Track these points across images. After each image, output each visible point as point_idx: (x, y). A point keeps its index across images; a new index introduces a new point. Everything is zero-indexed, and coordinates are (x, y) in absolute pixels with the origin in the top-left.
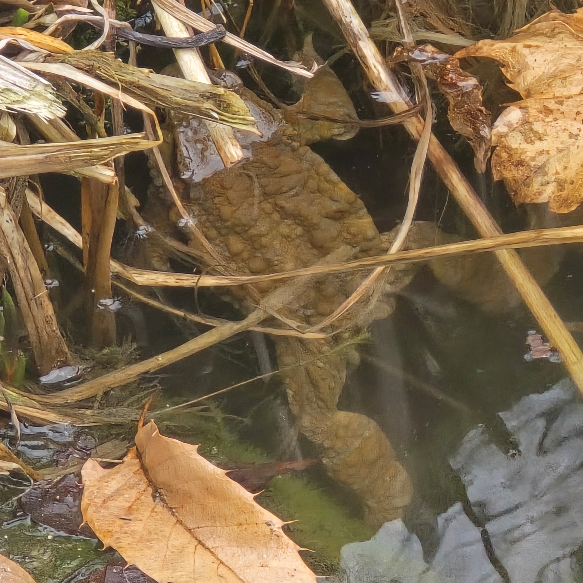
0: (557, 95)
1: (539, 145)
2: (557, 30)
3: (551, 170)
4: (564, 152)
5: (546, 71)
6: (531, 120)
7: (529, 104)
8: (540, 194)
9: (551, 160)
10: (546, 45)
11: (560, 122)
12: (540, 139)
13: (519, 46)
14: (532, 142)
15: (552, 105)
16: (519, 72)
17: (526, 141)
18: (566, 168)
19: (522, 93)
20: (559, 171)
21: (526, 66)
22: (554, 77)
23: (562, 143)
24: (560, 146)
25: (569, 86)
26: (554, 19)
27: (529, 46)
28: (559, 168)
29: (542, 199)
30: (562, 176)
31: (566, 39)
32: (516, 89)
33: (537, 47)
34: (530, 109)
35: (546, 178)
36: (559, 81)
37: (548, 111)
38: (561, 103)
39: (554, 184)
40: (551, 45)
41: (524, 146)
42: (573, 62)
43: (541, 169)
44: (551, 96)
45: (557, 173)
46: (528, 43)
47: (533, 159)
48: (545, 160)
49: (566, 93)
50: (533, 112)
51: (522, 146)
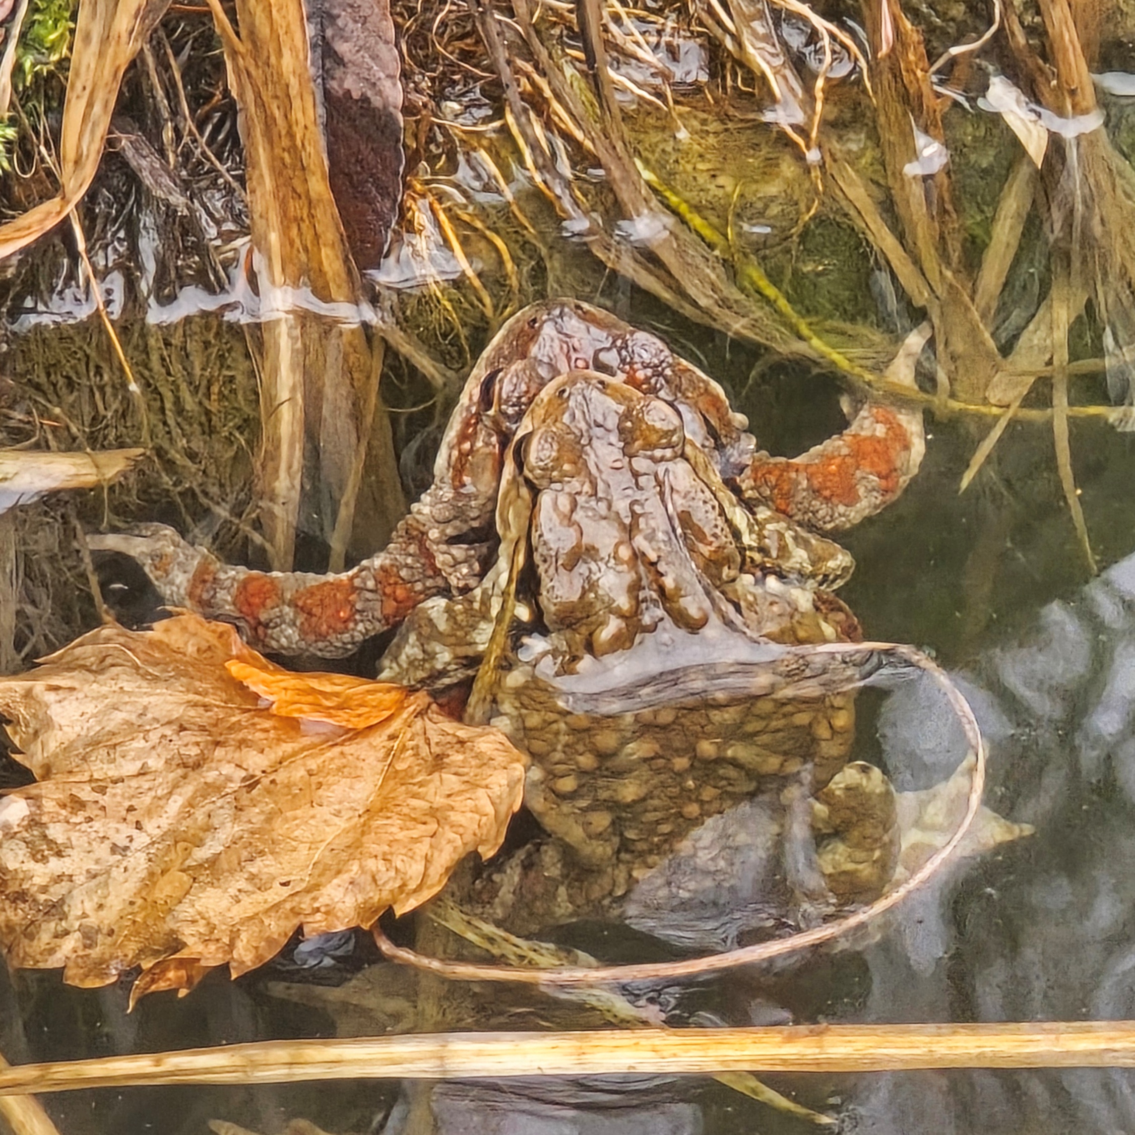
0: (96, 776)
1: (55, 865)
2: (109, 661)
3: (75, 911)
4: (99, 879)
5: (83, 733)
6: (45, 819)
7: (43, 792)
8: (52, 951)
9: (75, 892)
10: (86, 688)
11: (96, 825)
12: (59, 854)
13: (39, 687)
14: (44, 859)
15: (86, 793)
16: (36, 733)
17: (33, 857)
18: (101, 906)
19: (37, 772)
20: (88, 912)
21: (48, 724)
22: (95, 743)
23: (97, 862)
24: (94, 867)
25: (119, 760)
26: (108, 640)
27: (56, 689)
28: (89, 906)
29: (54, 962)
30: (92, 921)
31: (125, 677)
32: (27, 764)
33: (72, 689)
34: (44, 801)
35: (64, 923)
36: (103, 752)
37: (77, 804)
38: (102, 790)
39: (78, 935)
40: (95, 686)
41: (31, 865)
42: (133, 718)
43: (56, 909)
44: (86, 777)
45: (85, 915)
46: (56, 681)
47: (44, 889)
48: (64, 891)
49: (113, 773)
50: (49, 805)
51: (25, 867)
